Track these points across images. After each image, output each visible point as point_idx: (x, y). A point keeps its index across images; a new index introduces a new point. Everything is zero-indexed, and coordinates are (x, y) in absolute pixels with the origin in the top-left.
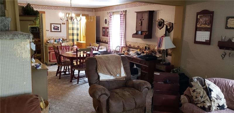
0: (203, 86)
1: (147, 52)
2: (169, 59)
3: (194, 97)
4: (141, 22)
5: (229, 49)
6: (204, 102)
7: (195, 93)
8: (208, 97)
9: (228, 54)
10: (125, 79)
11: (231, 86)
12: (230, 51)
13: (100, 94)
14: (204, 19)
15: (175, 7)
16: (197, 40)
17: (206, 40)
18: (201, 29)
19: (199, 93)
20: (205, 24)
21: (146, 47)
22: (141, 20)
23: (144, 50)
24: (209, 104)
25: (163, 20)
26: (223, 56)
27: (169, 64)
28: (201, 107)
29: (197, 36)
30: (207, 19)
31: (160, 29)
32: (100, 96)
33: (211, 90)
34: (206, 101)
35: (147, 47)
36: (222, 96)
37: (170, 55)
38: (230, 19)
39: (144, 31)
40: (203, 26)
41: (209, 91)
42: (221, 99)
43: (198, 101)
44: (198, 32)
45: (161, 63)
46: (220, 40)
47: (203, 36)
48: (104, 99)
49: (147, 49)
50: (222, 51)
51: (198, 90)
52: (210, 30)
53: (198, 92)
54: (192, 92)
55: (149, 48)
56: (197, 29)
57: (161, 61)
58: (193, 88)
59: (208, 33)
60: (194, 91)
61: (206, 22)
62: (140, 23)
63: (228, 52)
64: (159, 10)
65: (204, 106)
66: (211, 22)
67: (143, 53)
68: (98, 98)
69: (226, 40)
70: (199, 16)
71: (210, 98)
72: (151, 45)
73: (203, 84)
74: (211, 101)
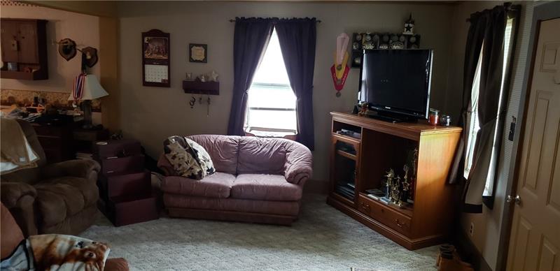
0: (185, 148)
1: (44, 110)
2: (96, 118)
3: (176, 166)
4: (18, 43)
5: (198, 93)
6: (191, 168)
7: (177, 159)
8: (195, 161)
9: (197, 100)
10: (37, 166)
11: (213, 142)
12: (200, 96)
13: (19, 194)
14: (156, 44)
15: (98, 18)
16: (147, 80)
17: (162, 80)
18: (152, 62)
19: (183, 158)
20: (159, 53)
21: (36, 99)
22: (15, 37)
23: (34, 106)
24: (198, 170)
25: (73, 42)
26: (192, 103)
27: (100, 126)
28: (190, 177)
29: (146, 73)
30: (161, 45)
31: (68, 60)
32: (19, 199)
33: (196, 151)
34: (194, 167)
35: (39, 96)
36: (208, 157)
37: (98, 110)
38: (194, 47)
39: (24, 64)
40: (155, 56)
41: (194, 153)
42: (208, 161)
43: (184, 169)
44: (148, 67)
45: (85, 127)
46: (185, 79)
47: (156, 73)
48: (28, 202)
49: (41, 101)
50: (189, 96)
51: (181, 155)
52: (166, 62)
53: (181, 157)
54: (170, 160)
55: (44, 101)
56: (146, 61)
57: (82, 123)
58: (172, 154)
59: (164, 68)
60: (174, 157)
61: (159, 49)
62: (13, 45)
63: (197, 96)
64: (59, 21)
65: (193, 174)
66: (167, 51)
67: (35, 111)
68: (15, 203)
69: (193, 79)
70: (146, 39)
71: (198, 161)
72: (48, 94)
73: (185, 145)
74: (200, 164)
